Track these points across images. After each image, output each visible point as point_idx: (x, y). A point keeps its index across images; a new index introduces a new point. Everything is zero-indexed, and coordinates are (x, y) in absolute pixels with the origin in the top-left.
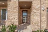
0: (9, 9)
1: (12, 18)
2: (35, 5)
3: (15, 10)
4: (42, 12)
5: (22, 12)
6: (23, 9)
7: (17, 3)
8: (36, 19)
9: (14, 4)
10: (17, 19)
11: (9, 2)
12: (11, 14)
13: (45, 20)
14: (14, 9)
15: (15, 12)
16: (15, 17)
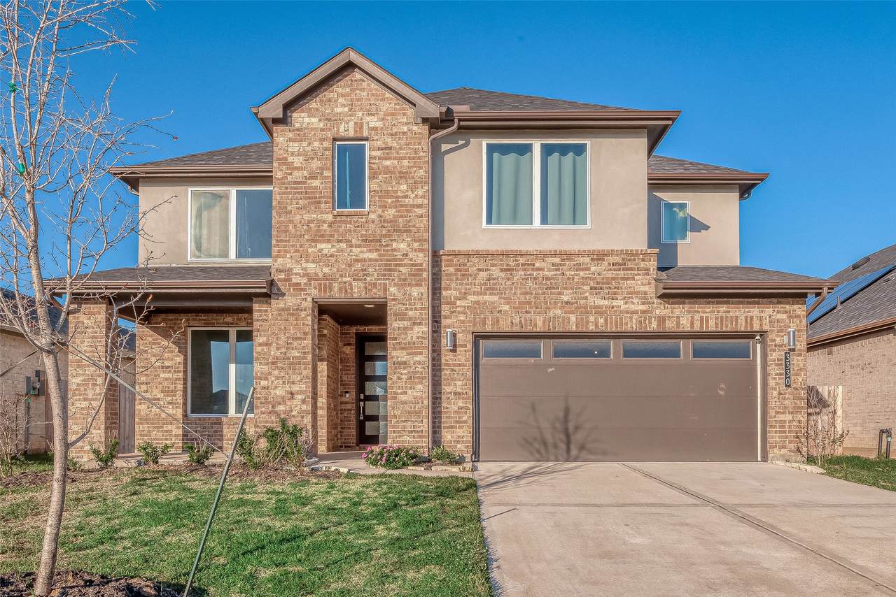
0: (260, 345)
1: (280, 392)
2: (401, 324)
3: (295, 353)
4: (446, 357)
5: (350, 351)
6: (362, 329)
7: (303, 314)
8: (403, 398)
9: (292, 320)
10: (303, 401)
11: (264, 307)
12: (276, 372)
13: (460, 403)
14: (288, 346)
15: (293, 365)
16: (295, 388)
